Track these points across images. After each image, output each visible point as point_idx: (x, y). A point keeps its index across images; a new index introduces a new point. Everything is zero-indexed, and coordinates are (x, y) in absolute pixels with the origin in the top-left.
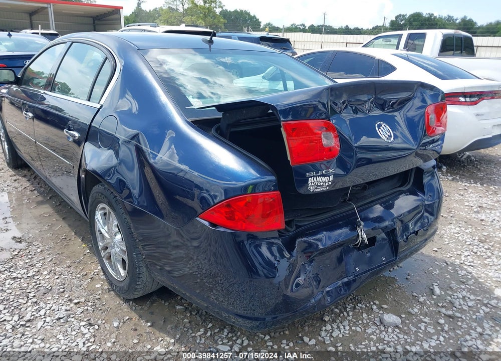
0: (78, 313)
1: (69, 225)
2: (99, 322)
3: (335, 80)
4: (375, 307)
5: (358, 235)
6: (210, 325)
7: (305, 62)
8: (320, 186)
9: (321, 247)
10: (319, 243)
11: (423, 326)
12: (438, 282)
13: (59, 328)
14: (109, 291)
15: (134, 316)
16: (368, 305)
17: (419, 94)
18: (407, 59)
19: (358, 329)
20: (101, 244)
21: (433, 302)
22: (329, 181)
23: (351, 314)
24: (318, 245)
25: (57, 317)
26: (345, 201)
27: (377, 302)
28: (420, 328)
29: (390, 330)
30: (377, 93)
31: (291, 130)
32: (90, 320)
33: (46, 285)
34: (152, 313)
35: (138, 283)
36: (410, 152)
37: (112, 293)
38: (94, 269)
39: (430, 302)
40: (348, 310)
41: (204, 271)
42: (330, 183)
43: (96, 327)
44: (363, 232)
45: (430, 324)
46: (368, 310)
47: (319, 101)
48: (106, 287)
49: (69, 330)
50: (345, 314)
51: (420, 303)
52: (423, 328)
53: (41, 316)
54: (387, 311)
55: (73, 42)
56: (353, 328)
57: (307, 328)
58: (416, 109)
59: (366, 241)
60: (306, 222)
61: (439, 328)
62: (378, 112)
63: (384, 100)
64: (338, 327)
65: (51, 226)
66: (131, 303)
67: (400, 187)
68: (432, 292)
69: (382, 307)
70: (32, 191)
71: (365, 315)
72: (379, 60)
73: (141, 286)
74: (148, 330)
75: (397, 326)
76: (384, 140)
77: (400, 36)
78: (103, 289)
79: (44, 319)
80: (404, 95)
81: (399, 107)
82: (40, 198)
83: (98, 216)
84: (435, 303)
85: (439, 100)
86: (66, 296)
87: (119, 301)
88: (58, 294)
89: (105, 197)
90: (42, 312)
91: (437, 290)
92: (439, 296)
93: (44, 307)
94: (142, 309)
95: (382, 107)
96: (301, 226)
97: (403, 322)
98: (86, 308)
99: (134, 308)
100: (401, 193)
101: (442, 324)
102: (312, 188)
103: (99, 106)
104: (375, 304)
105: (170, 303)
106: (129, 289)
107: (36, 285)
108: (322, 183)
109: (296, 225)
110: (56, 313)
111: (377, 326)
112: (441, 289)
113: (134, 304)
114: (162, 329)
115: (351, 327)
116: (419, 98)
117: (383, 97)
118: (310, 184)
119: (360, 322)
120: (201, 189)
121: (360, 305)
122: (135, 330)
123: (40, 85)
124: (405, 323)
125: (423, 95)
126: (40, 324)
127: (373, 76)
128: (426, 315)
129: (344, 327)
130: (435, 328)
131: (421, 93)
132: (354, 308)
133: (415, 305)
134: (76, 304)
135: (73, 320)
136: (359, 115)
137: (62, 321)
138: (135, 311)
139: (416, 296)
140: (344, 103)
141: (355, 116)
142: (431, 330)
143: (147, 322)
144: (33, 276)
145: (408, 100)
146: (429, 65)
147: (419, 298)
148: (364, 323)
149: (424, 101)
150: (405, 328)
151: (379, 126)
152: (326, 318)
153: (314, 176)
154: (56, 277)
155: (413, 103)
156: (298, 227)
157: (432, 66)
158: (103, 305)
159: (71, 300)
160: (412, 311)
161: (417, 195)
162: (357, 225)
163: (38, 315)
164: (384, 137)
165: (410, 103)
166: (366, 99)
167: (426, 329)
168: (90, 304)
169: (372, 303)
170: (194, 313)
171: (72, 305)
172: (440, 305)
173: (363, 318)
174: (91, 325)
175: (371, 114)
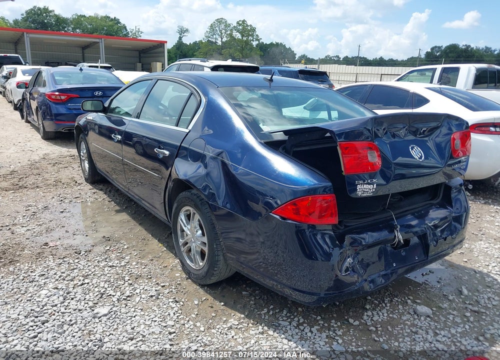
0: (166, 293)
1: (145, 229)
2: (183, 300)
3: (373, 110)
4: (409, 301)
5: (395, 236)
6: (272, 307)
7: (344, 94)
8: (366, 192)
9: (364, 243)
10: (363, 241)
11: (451, 317)
12: (467, 285)
13: (153, 303)
14: (187, 279)
15: (209, 297)
16: (403, 299)
17: (446, 124)
18: (440, 92)
19: (395, 316)
20: (181, 240)
21: (461, 300)
22: (373, 188)
23: (388, 305)
24: (361, 242)
25: (150, 294)
26: (384, 209)
27: (411, 298)
28: (449, 319)
29: (422, 318)
30: (410, 122)
31: (345, 149)
32: (175, 298)
33: (136, 272)
34: (224, 296)
35: (215, 269)
36: (438, 170)
37: (189, 280)
38: (172, 263)
39: (459, 300)
40: (386, 302)
41: (270, 261)
42: (374, 190)
43: (182, 304)
44: (399, 233)
45: (457, 316)
46: (404, 303)
47: (365, 128)
48: (184, 276)
49: (161, 304)
50: (384, 305)
51: (450, 300)
52: (451, 318)
53: (137, 294)
54: (419, 304)
55: (158, 80)
56: (390, 315)
57: (351, 313)
58: (443, 136)
59: (402, 241)
60: (354, 223)
61: (465, 319)
62: (411, 137)
63: (416, 128)
64: (378, 314)
65: (132, 229)
66: (206, 287)
67: (431, 200)
68: (461, 292)
69: (416, 302)
70: (109, 201)
71: (400, 307)
72: (413, 93)
73: (217, 272)
74: (222, 307)
75: (428, 316)
76: (416, 159)
77: (434, 70)
78: (181, 278)
79: (140, 296)
80: (433, 124)
81: (429, 133)
82: (117, 208)
83: (182, 217)
84: (463, 302)
85: (464, 129)
86: (154, 281)
87: (195, 286)
88: (147, 279)
89: (192, 200)
90: (138, 291)
91: (465, 292)
92: (466, 296)
93: (138, 287)
94: (215, 293)
95: (415, 133)
96: (349, 226)
97: (433, 314)
98: (171, 290)
99: (209, 292)
100: (432, 205)
101: (468, 317)
102: (359, 193)
103: (187, 131)
104: (409, 299)
105: (237, 290)
106: (206, 275)
107: (129, 272)
108: (368, 190)
109: (345, 225)
110: (149, 292)
111: (412, 315)
112: (469, 291)
113: (208, 289)
114: (234, 308)
115: (388, 315)
116: (446, 127)
117: (416, 126)
118: (358, 190)
119: (397, 311)
120: (264, 195)
121: (397, 299)
122: (212, 307)
123: (121, 113)
124: (436, 314)
125: (449, 125)
126: (138, 299)
127: (408, 107)
128: (454, 309)
129: (383, 314)
130: (462, 319)
131: (448, 123)
132: (391, 301)
133: (445, 302)
134: (163, 287)
135: (162, 297)
136: (396, 139)
137: (154, 298)
138: (210, 294)
139: (446, 295)
140: (384, 129)
141: (393, 140)
142: (458, 320)
143: (221, 302)
144: (125, 265)
145: (437, 128)
146: (461, 97)
147: (449, 296)
148: (400, 313)
149: (450, 129)
150: (436, 318)
151: (412, 148)
152: (368, 307)
153: (361, 184)
154: (143, 267)
155: (441, 131)
156: (346, 227)
157: (463, 98)
158: (184, 289)
159: (158, 284)
160: (442, 305)
161: (447, 209)
162: (394, 228)
163: (135, 293)
164: (416, 157)
165: (438, 131)
166: (402, 127)
167: (454, 319)
168: (173, 287)
169: (406, 298)
170: (257, 298)
171: (160, 287)
172: (467, 302)
173: (399, 309)
174: (177, 302)
175: (406, 139)
